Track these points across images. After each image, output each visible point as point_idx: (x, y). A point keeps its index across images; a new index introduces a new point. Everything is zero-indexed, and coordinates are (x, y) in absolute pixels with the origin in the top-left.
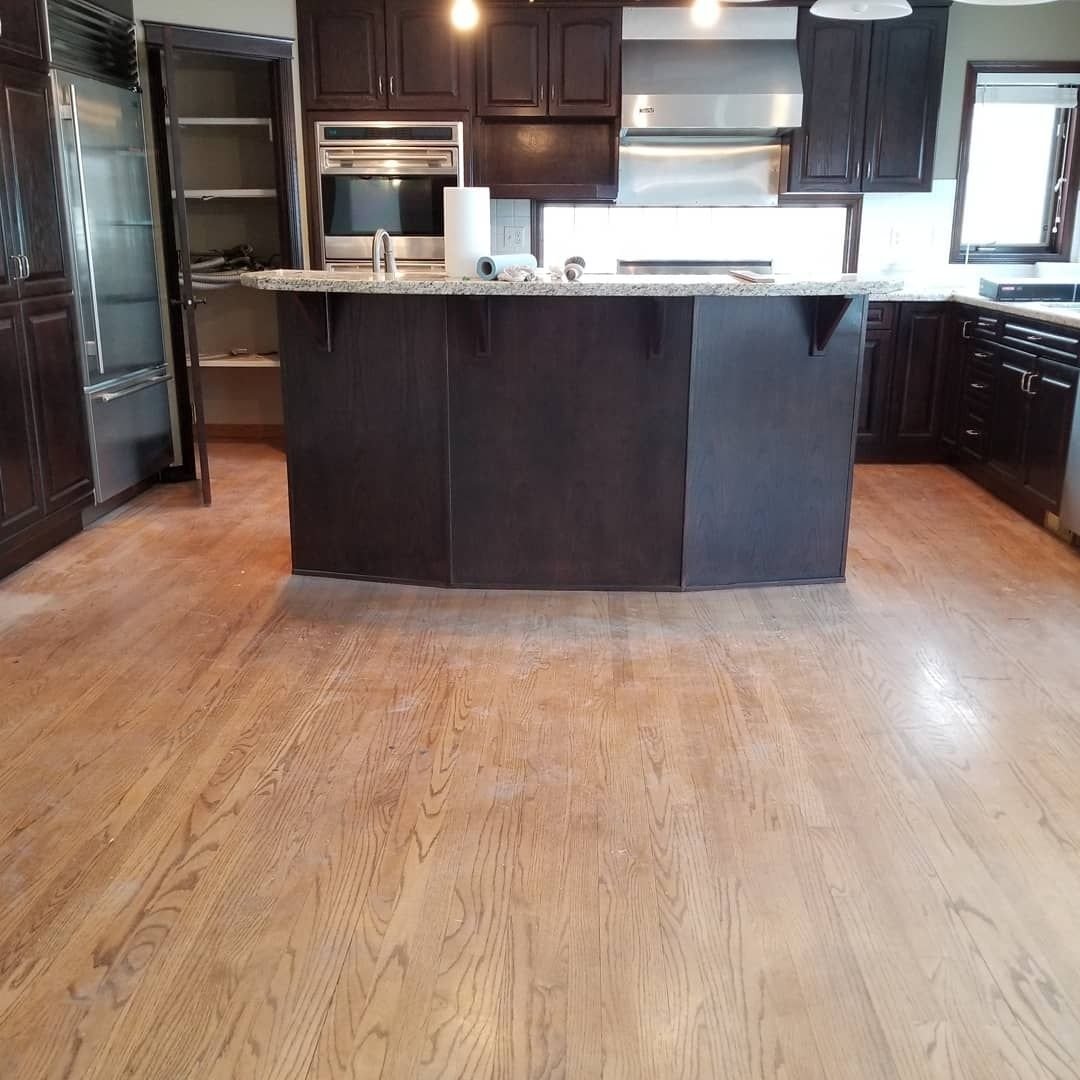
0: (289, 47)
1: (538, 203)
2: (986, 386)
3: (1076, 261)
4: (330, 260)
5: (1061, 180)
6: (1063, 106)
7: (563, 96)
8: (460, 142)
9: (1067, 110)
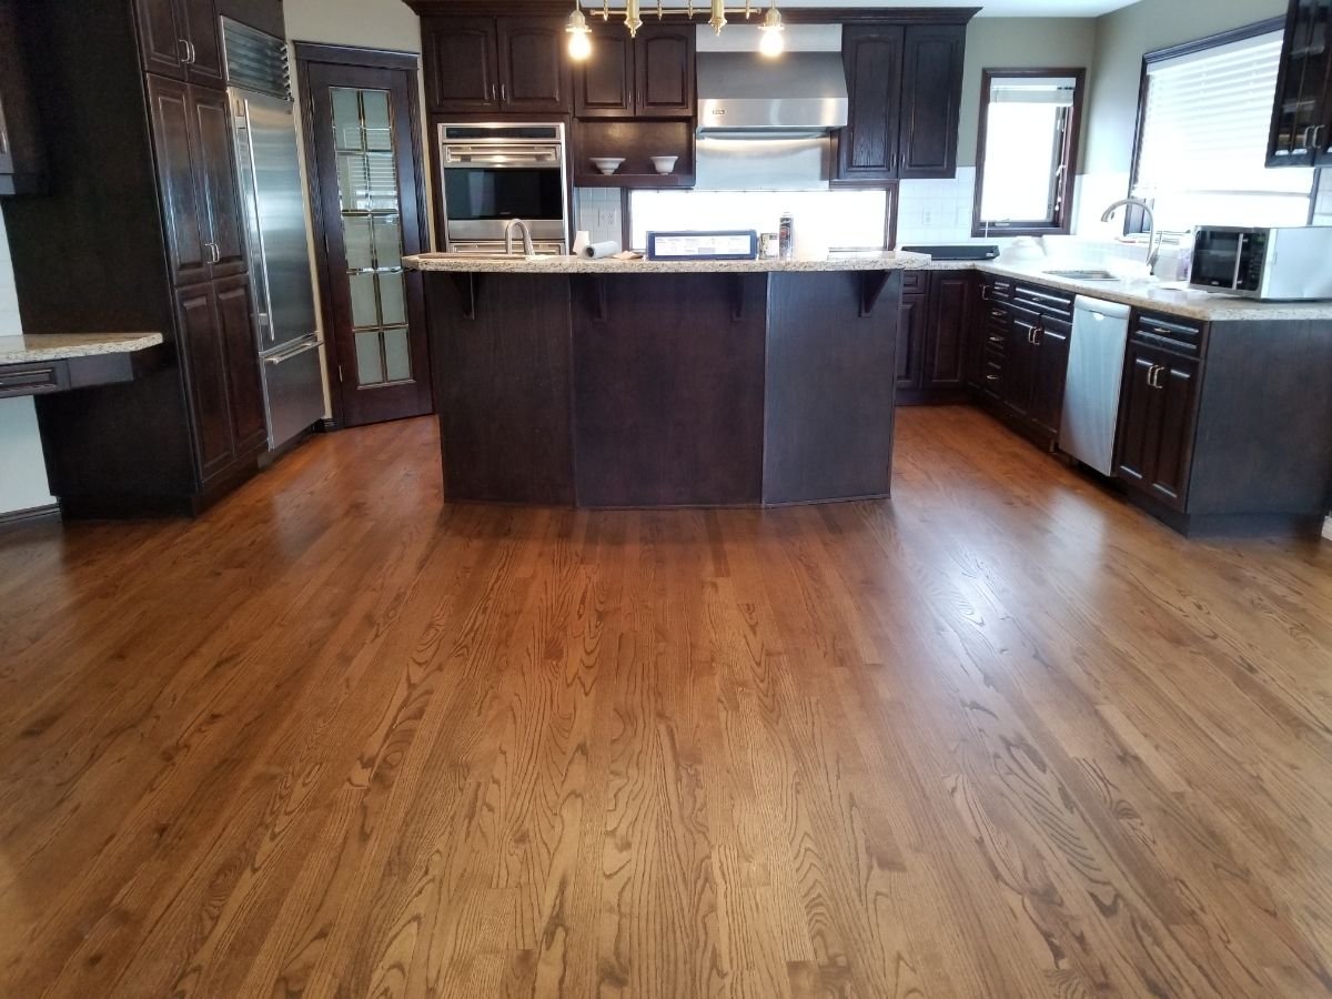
0: (415, 61)
1: (626, 190)
2: (1002, 339)
3: (1075, 234)
4: (452, 241)
5: (1061, 167)
6: (1062, 105)
7: (647, 100)
8: (563, 141)
9: (1065, 109)
